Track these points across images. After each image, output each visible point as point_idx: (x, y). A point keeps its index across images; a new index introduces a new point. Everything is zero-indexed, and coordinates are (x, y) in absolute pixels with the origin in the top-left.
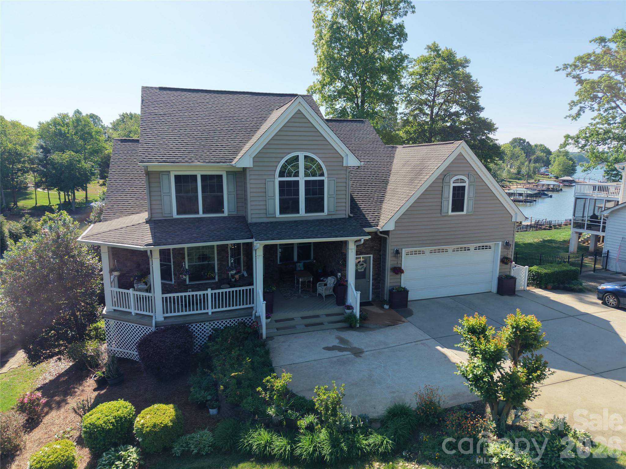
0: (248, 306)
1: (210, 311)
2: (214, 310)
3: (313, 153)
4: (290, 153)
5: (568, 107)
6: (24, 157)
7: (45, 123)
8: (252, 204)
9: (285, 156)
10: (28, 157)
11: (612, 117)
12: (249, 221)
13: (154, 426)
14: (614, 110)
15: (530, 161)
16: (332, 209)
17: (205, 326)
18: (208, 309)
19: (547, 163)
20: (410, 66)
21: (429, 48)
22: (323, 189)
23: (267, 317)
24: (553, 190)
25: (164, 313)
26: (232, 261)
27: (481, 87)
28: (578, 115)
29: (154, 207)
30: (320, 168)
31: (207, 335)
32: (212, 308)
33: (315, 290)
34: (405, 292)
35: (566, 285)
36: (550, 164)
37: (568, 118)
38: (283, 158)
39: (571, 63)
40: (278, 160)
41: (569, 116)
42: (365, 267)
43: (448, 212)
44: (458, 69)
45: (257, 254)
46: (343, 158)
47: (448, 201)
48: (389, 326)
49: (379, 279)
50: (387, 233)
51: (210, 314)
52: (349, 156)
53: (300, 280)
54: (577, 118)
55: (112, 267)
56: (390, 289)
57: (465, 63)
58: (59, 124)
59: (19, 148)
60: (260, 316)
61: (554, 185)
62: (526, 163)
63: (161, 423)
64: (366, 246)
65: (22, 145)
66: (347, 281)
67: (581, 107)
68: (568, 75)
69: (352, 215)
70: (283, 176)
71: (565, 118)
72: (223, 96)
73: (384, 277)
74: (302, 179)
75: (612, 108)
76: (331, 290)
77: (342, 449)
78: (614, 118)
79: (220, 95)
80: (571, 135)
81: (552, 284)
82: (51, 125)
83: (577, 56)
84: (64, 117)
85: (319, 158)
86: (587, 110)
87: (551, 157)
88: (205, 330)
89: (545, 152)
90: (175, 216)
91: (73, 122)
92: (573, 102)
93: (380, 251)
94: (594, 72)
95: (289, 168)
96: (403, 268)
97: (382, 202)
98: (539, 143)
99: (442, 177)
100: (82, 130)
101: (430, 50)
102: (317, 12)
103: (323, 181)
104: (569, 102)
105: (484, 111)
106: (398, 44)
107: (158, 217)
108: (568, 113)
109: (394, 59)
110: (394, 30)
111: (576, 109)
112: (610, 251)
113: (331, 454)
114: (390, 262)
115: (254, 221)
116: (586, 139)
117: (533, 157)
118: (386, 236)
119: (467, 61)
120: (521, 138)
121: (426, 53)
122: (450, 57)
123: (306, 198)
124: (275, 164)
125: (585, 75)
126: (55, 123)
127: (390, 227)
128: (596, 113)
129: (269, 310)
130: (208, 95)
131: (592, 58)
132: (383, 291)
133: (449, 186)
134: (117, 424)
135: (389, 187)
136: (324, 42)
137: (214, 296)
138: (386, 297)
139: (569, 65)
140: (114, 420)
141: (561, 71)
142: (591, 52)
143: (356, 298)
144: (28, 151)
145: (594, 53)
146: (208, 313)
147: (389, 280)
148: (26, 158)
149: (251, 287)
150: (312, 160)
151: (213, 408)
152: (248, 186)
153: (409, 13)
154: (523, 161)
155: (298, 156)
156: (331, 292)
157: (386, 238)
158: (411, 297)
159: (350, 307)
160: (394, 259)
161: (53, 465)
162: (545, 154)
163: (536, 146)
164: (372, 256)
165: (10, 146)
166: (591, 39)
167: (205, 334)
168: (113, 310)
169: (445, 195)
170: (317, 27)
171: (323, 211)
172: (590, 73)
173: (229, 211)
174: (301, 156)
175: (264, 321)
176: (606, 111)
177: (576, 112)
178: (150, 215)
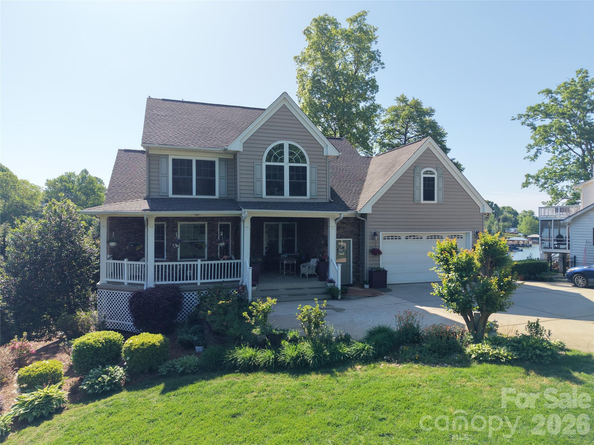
0: (235, 279)
1: (199, 281)
2: (203, 281)
3: (297, 143)
4: (276, 141)
5: (526, 150)
6: (29, 210)
7: (52, 180)
8: (241, 188)
9: (272, 143)
10: (33, 210)
11: (566, 159)
12: (238, 200)
13: (143, 344)
14: (567, 153)
15: (499, 220)
16: (314, 194)
17: (193, 295)
18: (197, 279)
19: (515, 224)
20: (382, 115)
21: (398, 99)
22: (306, 175)
23: (253, 285)
24: (523, 246)
25: (155, 281)
26: (222, 234)
27: (446, 134)
28: (536, 156)
29: (152, 186)
30: (303, 157)
31: (195, 305)
32: (201, 279)
33: (299, 270)
34: (384, 273)
35: (537, 276)
36: (518, 223)
37: (527, 159)
38: (270, 145)
39: (524, 113)
40: (265, 146)
41: (528, 157)
42: (345, 250)
43: (420, 200)
44: (425, 117)
45: (245, 226)
46: (323, 148)
47: (420, 190)
48: (369, 297)
49: (359, 262)
50: (364, 215)
51: (199, 284)
52: (328, 146)
53: (285, 262)
54: (535, 159)
55: (108, 239)
56: (370, 270)
57: (430, 112)
58: (65, 181)
59: (26, 202)
60: (246, 286)
61: (524, 241)
62: (496, 222)
63: (150, 342)
64: (346, 230)
65: (28, 199)
66: (328, 258)
67: (538, 149)
68: (523, 123)
69: (332, 201)
70: (270, 161)
71: (525, 159)
72: (218, 108)
73: (364, 260)
74: (286, 165)
75: (566, 151)
76: (314, 270)
77: (325, 355)
78: (568, 159)
79: (215, 107)
80: (531, 175)
81: (524, 275)
82: (57, 182)
83: (529, 106)
84: (70, 176)
85: (302, 147)
86: (543, 152)
87: (519, 218)
88: (193, 299)
89: (513, 214)
90: (171, 195)
91: (79, 180)
92: (530, 145)
93: (359, 236)
94: (545, 119)
95: (275, 155)
96: (381, 249)
97: (359, 194)
98: (506, 205)
99: (413, 168)
100: (85, 187)
101: (399, 102)
102: (300, 70)
103: (305, 167)
104: (526, 145)
105: (451, 151)
106: (371, 95)
107: (155, 195)
108: (527, 155)
109: (368, 108)
110: (367, 83)
111: (533, 151)
112: (577, 256)
113: (314, 358)
114: (368, 245)
115: (243, 200)
116: (546, 178)
117: (501, 217)
118: (364, 219)
119: (432, 111)
120: (489, 200)
121: (395, 104)
122: (417, 105)
123: (290, 182)
124: (263, 150)
125: (538, 123)
126: (61, 180)
127: (368, 210)
128: (551, 155)
129: (255, 281)
130: (205, 107)
131: (542, 108)
132: (363, 270)
133: (420, 176)
134: (106, 344)
135: (365, 184)
136: (306, 91)
137: (203, 267)
138: (366, 278)
139: (522, 115)
140: (104, 341)
141: (516, 121)
142: (540, 103)
143: (337, 271)
144: (34, 204)
145: (543, 103)
146: (196, 284)
147: (369, 262)
148: (31, 211)
149: (238, 261)
150: (296, 148)
151: (199, 345)
152: (238, 168)
153: (379, 70)
154: (492, 220)
155: (283, 144)
156: (313, 272)
157: (364, 221)
158: (390, 280)
159: (332, 281)
160: (372, 241)
161: (41, 374)
162: (512, 215)
163: (504, 208)
164: (351, 240)
165: (18, 199)
166: (539, 91)
167: (193, 303)
168: (107, 282)
169: (417, 184)
170: (300, 82)
171: (305, 195)
172: (542, 121)
173: (220, 194)
174: (286, 144)
175: (250, 288)
176: (560, 153)
177: (534, 153)
178: (148, 194)
